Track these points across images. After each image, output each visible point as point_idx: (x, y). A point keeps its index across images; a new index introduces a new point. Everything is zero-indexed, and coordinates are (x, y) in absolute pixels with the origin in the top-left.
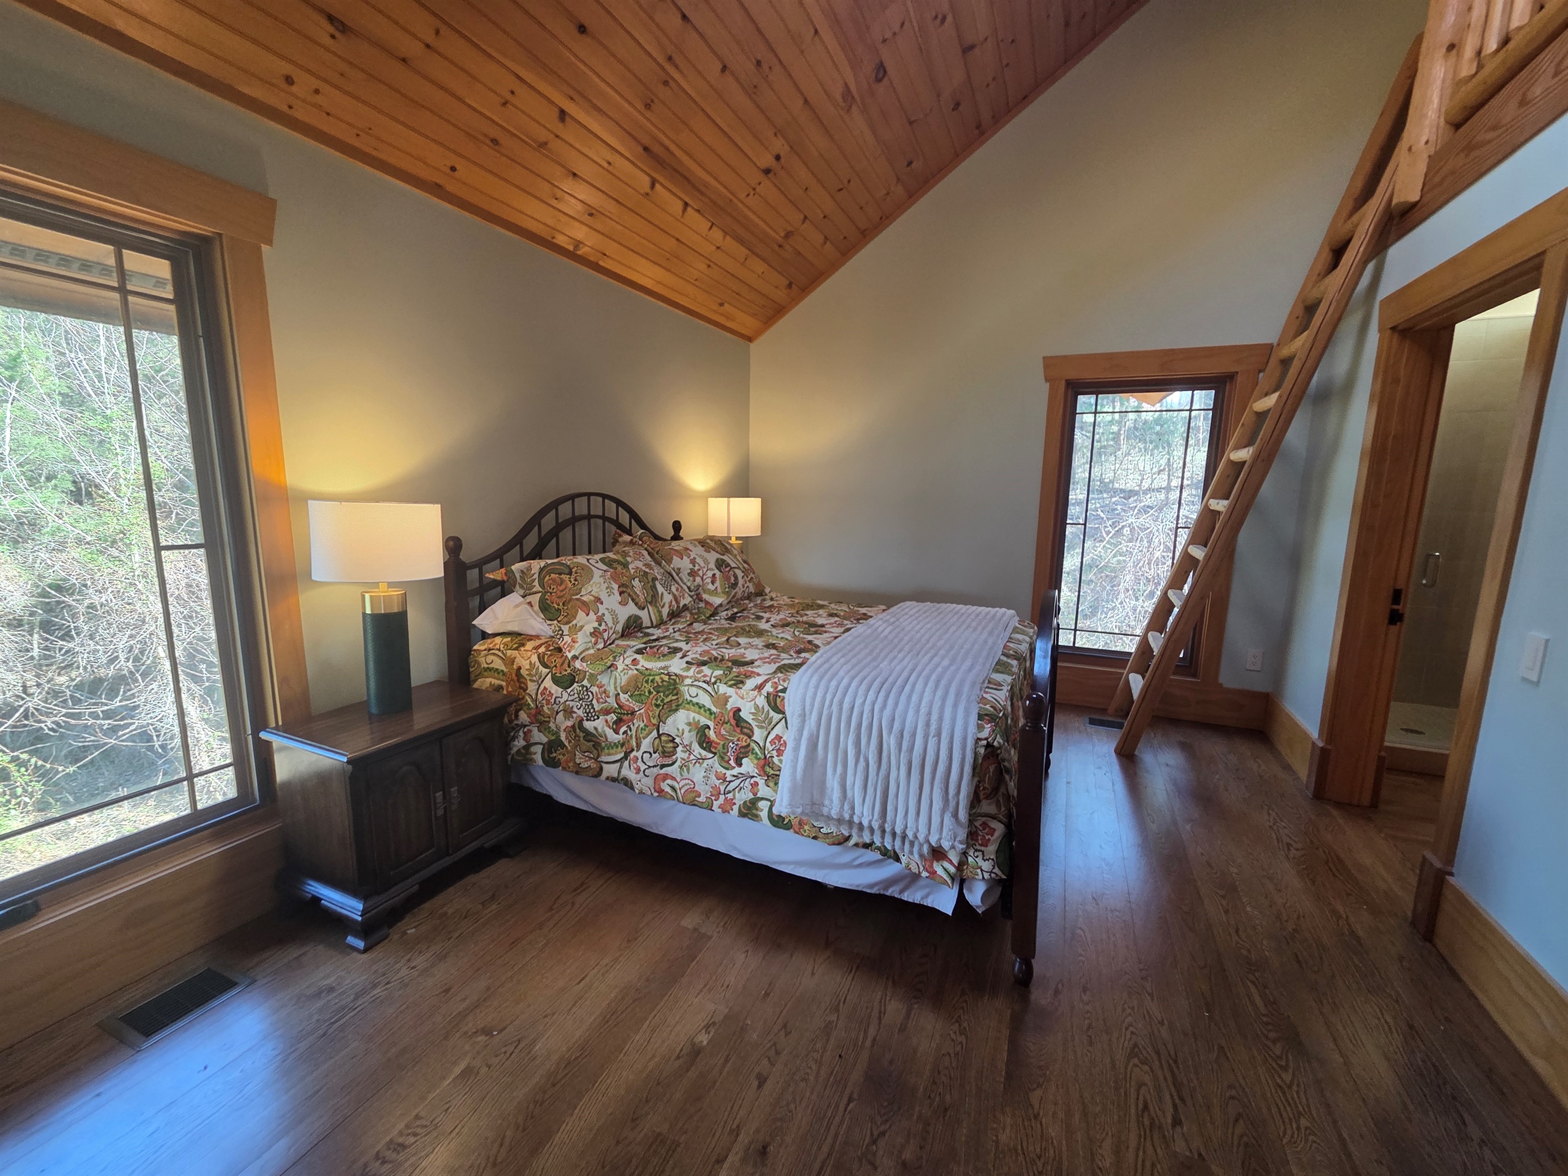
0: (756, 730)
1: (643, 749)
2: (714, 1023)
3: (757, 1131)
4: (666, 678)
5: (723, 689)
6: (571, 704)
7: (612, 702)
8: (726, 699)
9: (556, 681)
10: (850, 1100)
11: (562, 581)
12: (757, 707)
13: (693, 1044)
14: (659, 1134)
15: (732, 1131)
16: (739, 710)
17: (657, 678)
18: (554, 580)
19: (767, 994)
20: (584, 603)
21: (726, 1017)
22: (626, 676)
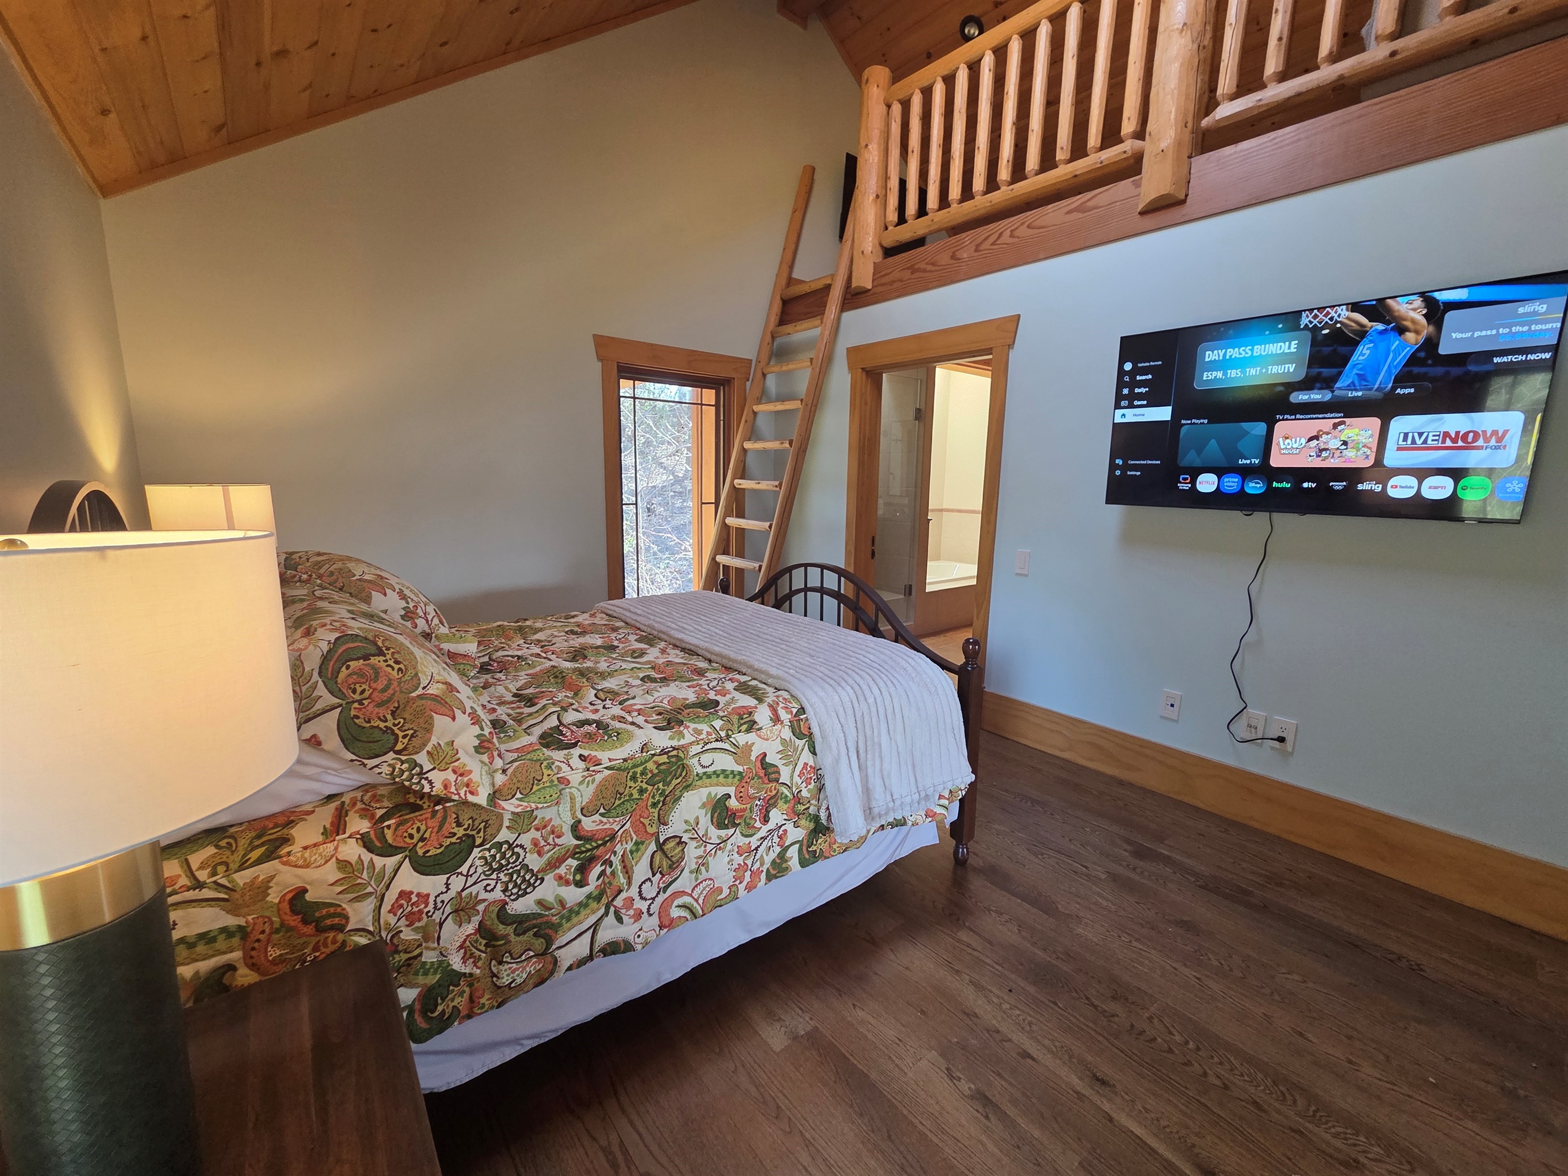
0: (782, 768)
1: (637, 879)
2: (948, 1069)
3: (1081, 1079)
4: (664, 759)
5: (741, 738)
6: (474, 890)
7: (569, 840)
8: (749, 747)
9: (424, 866)
10: (1056, 1004)
11: (377, 671)
12: (784, 741)
13: (972, 1097)
14: (1080, 1163)
15: (1079, 1098)
16: (765, 755)
17: (651, 766)
18: (360, 673)
19: (922, 1012)
20: (435, 698)
21: (943, 1055)
22: (592, 788)
